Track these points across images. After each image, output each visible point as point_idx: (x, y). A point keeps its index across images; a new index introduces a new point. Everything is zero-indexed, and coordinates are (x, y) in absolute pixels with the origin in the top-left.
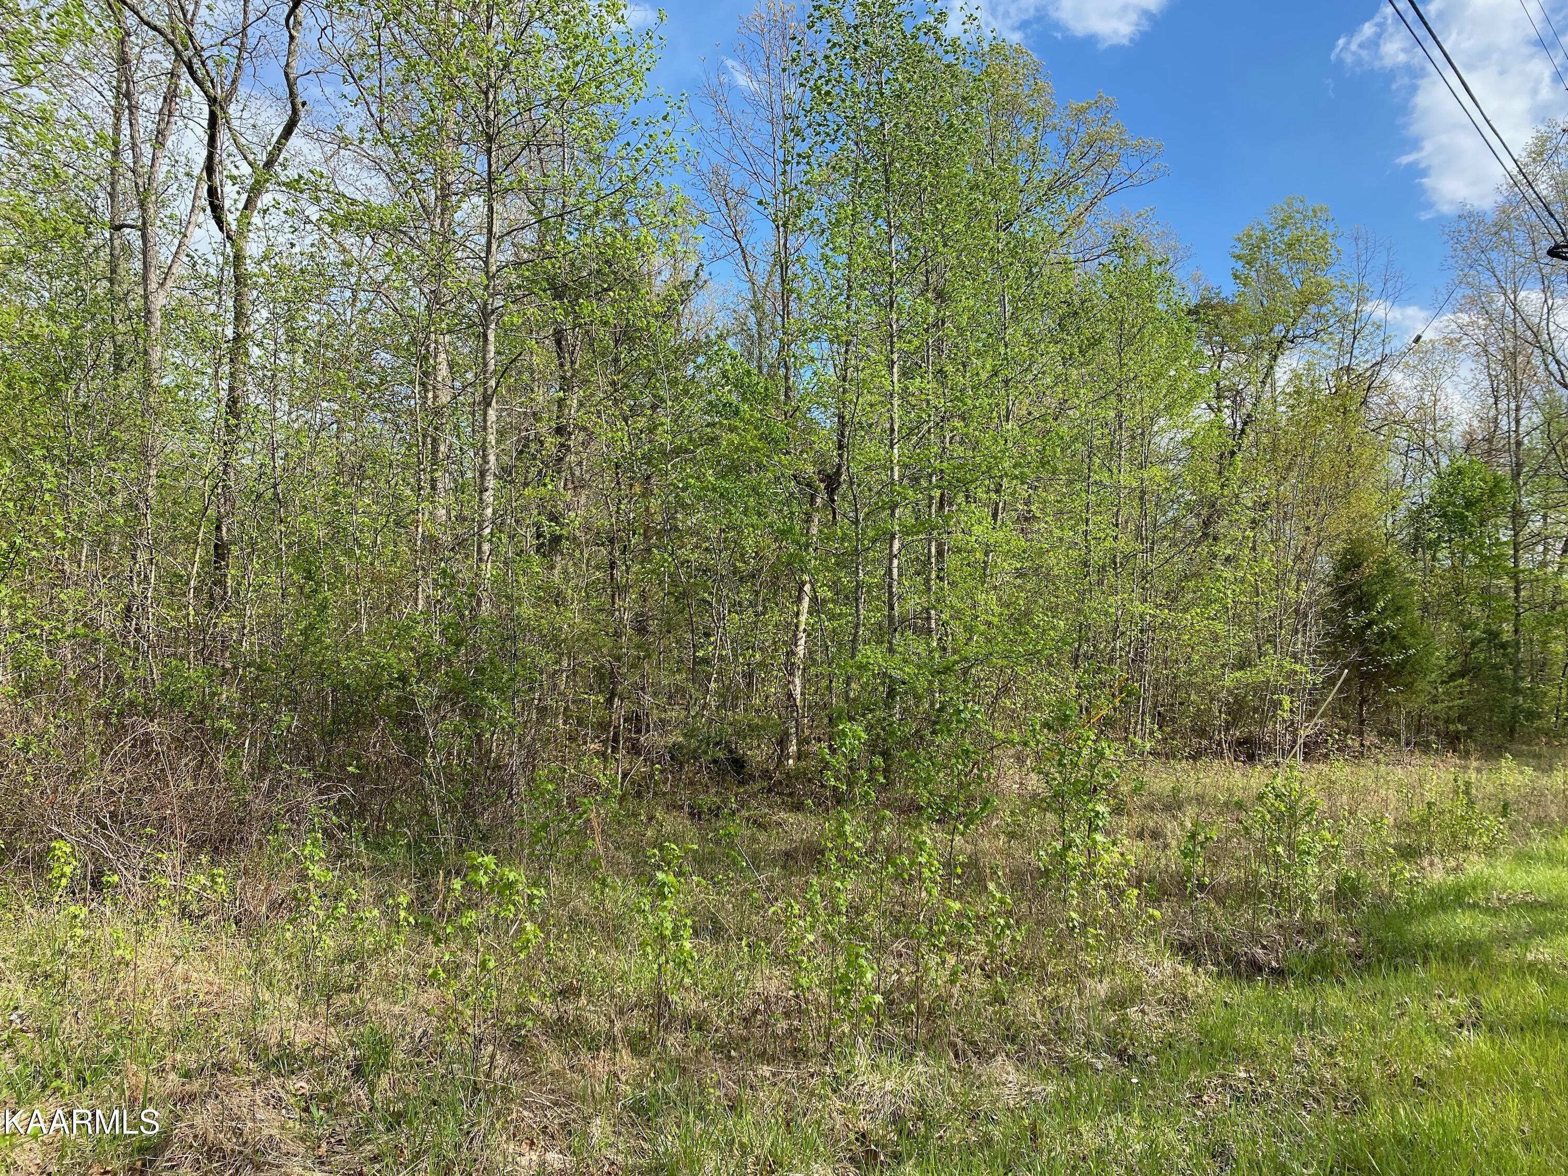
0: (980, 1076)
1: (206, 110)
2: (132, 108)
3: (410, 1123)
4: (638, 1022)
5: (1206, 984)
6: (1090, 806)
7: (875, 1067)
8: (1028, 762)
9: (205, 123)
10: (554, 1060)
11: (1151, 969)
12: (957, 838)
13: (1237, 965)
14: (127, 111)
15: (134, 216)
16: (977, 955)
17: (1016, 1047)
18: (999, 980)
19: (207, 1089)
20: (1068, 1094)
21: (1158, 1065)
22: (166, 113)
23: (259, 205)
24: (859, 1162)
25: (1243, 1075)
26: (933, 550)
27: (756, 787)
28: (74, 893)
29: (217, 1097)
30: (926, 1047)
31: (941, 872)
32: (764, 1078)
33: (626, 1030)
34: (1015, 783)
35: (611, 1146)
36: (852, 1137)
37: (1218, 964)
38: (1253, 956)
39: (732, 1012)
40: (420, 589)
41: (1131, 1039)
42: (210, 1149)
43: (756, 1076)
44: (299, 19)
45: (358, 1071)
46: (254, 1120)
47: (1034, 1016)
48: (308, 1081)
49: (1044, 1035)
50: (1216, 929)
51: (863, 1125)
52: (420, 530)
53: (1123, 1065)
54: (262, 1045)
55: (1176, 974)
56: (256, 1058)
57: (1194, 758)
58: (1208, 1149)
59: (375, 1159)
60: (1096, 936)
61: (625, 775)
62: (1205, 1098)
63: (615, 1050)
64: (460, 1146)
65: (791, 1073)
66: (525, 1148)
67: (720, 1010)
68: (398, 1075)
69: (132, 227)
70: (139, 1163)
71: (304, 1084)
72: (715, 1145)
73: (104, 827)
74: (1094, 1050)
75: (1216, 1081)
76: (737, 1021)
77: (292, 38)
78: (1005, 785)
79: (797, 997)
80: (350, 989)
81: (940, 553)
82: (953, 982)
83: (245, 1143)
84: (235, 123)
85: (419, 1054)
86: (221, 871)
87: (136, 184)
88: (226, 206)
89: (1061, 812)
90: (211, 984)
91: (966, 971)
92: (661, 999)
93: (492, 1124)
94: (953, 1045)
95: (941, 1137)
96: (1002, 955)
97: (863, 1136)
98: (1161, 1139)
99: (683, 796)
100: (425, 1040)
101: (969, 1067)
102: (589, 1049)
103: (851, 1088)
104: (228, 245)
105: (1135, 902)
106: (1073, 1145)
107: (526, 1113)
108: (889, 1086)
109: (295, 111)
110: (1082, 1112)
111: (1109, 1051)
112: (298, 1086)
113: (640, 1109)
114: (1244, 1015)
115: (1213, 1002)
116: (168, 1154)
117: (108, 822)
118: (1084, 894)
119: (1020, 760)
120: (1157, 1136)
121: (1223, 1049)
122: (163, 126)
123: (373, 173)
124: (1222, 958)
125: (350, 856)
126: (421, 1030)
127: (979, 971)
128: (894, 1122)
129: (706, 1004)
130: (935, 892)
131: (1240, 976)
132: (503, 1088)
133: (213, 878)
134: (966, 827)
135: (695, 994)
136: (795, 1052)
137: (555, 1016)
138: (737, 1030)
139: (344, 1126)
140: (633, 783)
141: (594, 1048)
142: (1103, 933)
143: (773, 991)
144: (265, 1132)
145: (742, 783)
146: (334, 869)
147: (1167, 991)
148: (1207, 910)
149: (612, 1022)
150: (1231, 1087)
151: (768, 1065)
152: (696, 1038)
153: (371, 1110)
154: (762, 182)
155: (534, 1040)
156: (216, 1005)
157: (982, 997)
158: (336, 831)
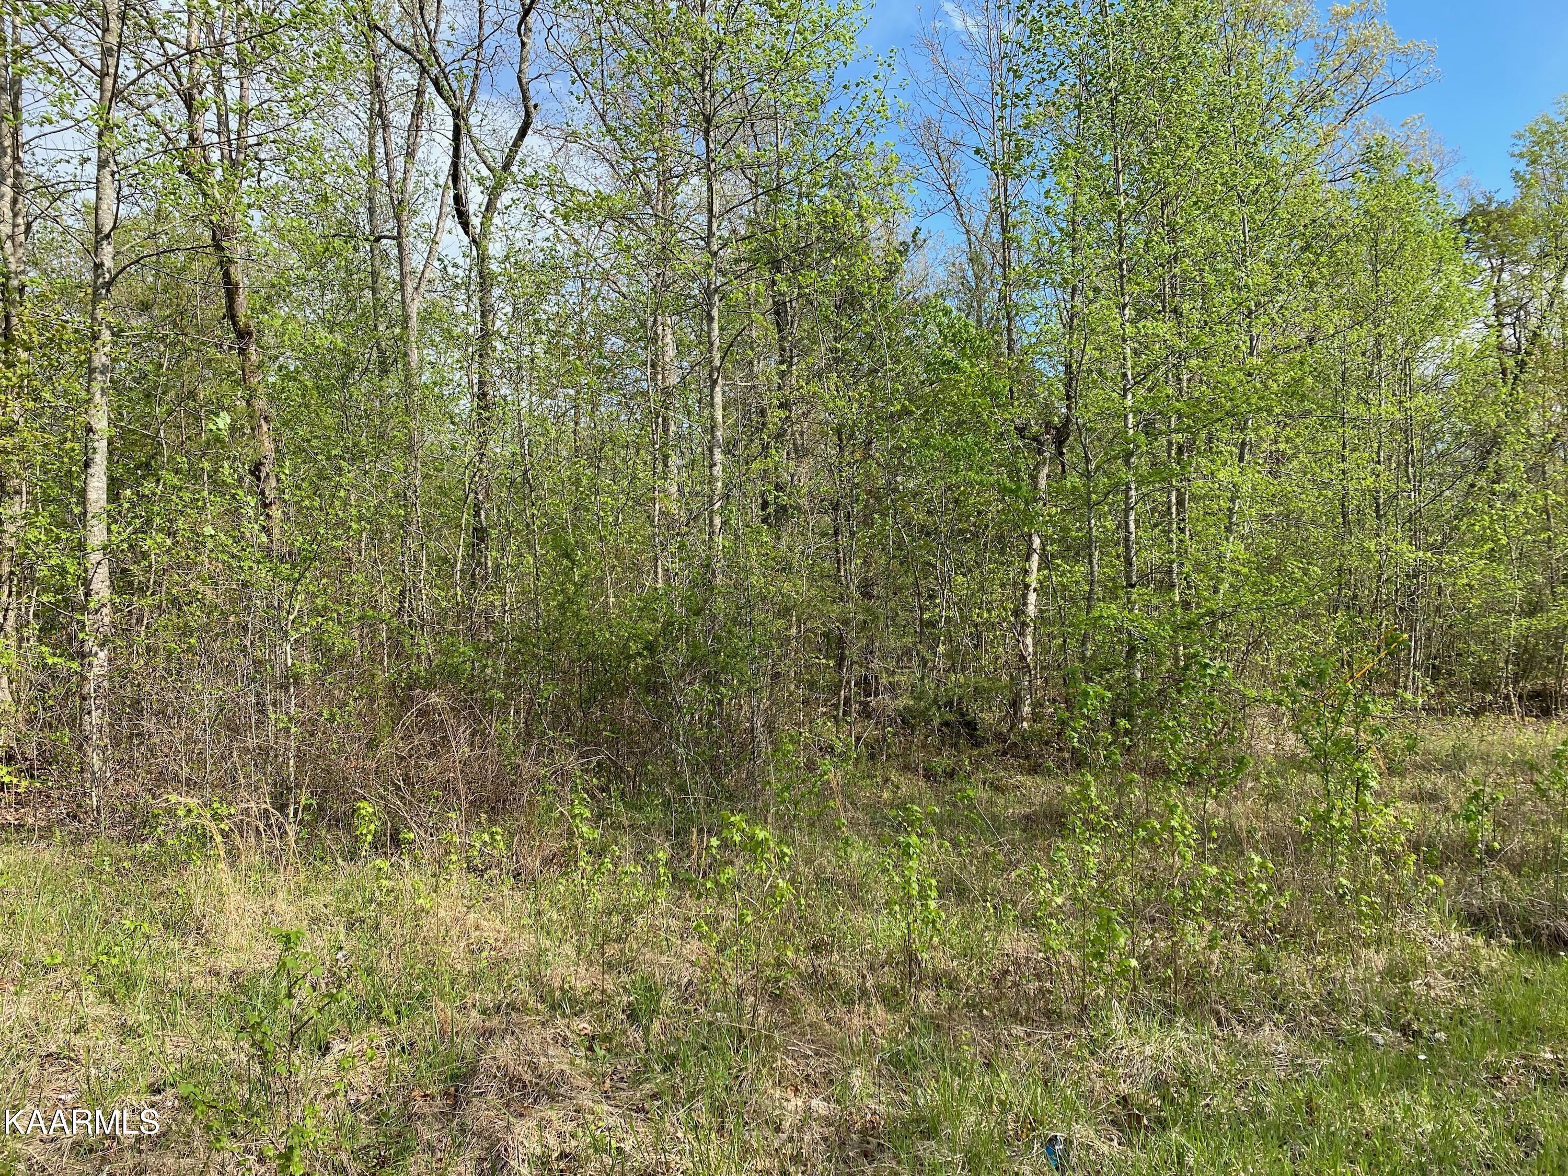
0: (1246, 1045)
1: (450, 122)
2: (385, 127)
3: (684, 1066)
4: (889, 978)
5: (1502, 958)
6: (1357, 765)
7: (1133, 1031)
8: (1285, 721)
9: (450, 135)
10: (812, 1013)
11: (1435, 941)
12: (1210, 801)
13: (1537, 939)
14: (381, 131)
15: (389, 227)
16: (1236, 922)
17: (1284, 1017)
18: (1263, 947)
19: (504, 1026)
20: (1345, 1068)
21: (1448, 1042)
22: (415, 128)
23: (499, 205)
24: (1122, 1125)
25: (1549, 1056)
26: (1174, 500)
27: (991, 749)
28: (376, 848)
29: (513, 1033)
30: (1186, 1015)
31: (1195, 836)
32: (1018, 1038)
33: (878, 987)
34: (1271, 743)
35: (871, 1096)
36: (1113, 1100)
37: (1515, 937)
38: (1557, 929)
39: (982, 972)
40: (659, 563)
41: (1415, 1014)
42: (511, 1079)
43: (1010, 1035)
44: (529, 25)
45: (632, 1015)
46: (547, 1056)
47: (1304, 985)
48: (590, 1023)
49: (1316, 1005)
50: (1511, 899)
51: (1124, 1088)
52: (657, 507)
53: (1408, 1041)
54: (547, 988)
55: (1465, 947)
56: (543, 1000)
57: (1476, 714)
58: (1510, 1132)
59: (655, 1096)
60: (1370, 905)
61: (858, 739)
62: (1505, 1079)
63: (870, 1005)
64: (731, 1089)
65: (1047, 1035)
66: (790, 1094)
67: (970, 969)
68: (668, 1021)
69: (389, 238)
70: (453, 1089)
71: (586, 1025)
72: (974, 1100)
73: (398, 788)
74: (1373, 1024)
75: (1516, 1061)
76: (987, 981)
77: (523, 44)
78: (1258, 745)
79: (1048, 959)
80: (619, 940)
81: (1180, 503)
82: (1212, 948)
83: (540, 1076)
84: (475, 131)
85: (686, 1002)
86: (499, 830)
87: (392, 197)
88: (471, 211)
89: (1325, 772)
90: (499, 932)
91: (1225, 937)
92: (912, 957)
93: (759, 1071)
94: (1217, 1013)
95: (1208, 1105)
96: (1265, 921)
97: (1124, 1098)
98: (1455, 1120)
99: (917, 757)
100: (690, 989)
101: (1234, 1035)
102: (844, 1003)
103: (1109, 1051)
104: (474, 248)
105: (1413, 868)
106: (1354, 1120)
107: (789, 1062)
108: (1148, 1050)
109: (528, 114)
110: (1363, 1088)
111: (1390, 1025)
112: (581, 1027)
113: (896, 1061)
114: (1548, 993)
115: (1510, 977)
116: (477, 1083)
117: (402, 784)
118: (1354, 859)
119: (1275, 719)
120: (1450, 1116)
121: (1524, 1028)
122: (412, 140)
123: (598, 163)
124: (1519, 931)
125: (611, 815)
126: (686, 980)
127: (1239, 938)
128: (1156, 1088)
129: (955, 964)
130: (1189, 856)
131: (1542, 950)
132: (766, 1037)
133: (492, 835)
134: (1219, 791)
135: (944, 953)
136: (1048, 1014)
137: (810, 970)
138: (987, 988)
139: (625, 1066)
140: (866, 745)
141: (849, 1003)
142: (1378, 900)
143: (1022, 953)
144: (557, 1067)
145: (978, 745)
146: (598, 827)
147: (1455, 965)
148: (1499, 878)
149: (864, 977)
150: (1535, 1068)
151: (1022, 1025)
152: (946, 995)
153: (646, 1051)
154: (981, 130)
155: (791, 992)
156: (504, 951)
157: (1244, 964)
158: (596, 792)
